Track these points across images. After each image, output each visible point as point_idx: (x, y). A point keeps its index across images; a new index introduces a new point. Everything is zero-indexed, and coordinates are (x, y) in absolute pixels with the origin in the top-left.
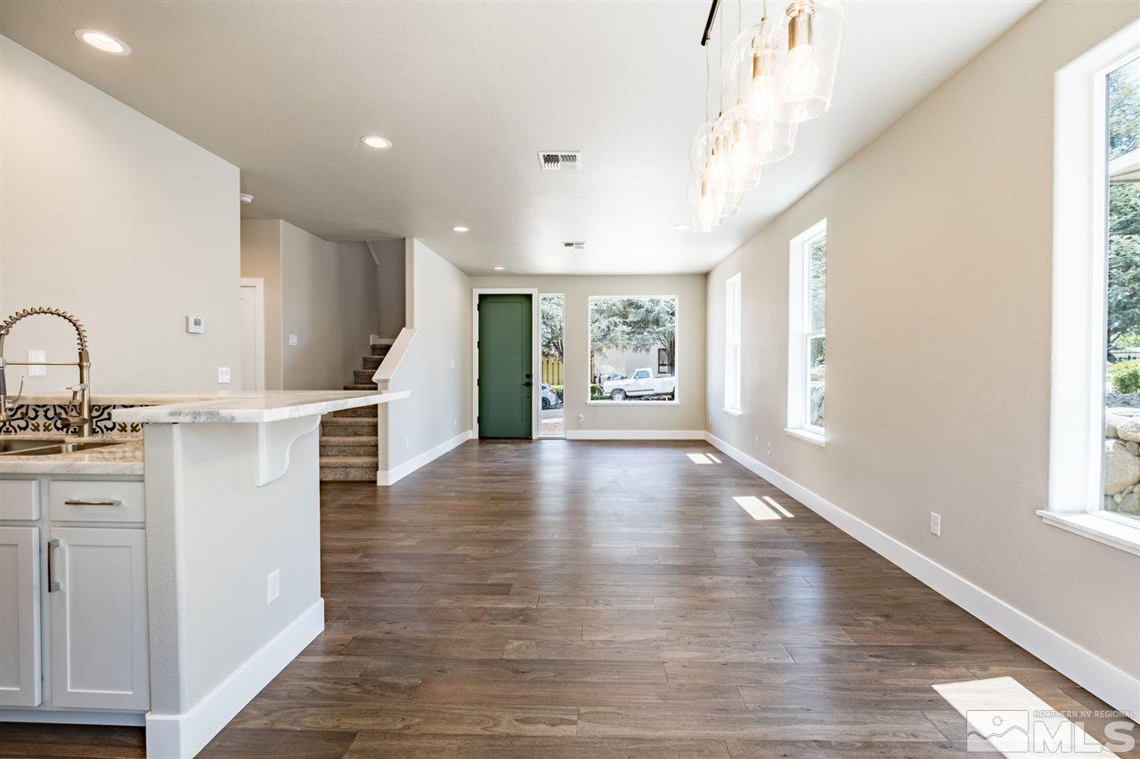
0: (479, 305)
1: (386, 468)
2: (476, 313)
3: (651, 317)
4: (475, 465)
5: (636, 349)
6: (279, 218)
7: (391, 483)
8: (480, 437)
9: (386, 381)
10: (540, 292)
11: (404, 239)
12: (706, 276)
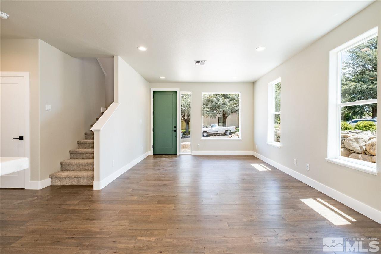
0: (153, 96)
1: (99, 180)
2: (152, 99)
3: (217, 105)
4: (151, 172)
5: (211, 117)
6: (38, 38)
7: (101, 188)
8: (153, 154)
9: (99, 131)
10: (181, 90)
11: (113, 57)
12: (254, 83)
